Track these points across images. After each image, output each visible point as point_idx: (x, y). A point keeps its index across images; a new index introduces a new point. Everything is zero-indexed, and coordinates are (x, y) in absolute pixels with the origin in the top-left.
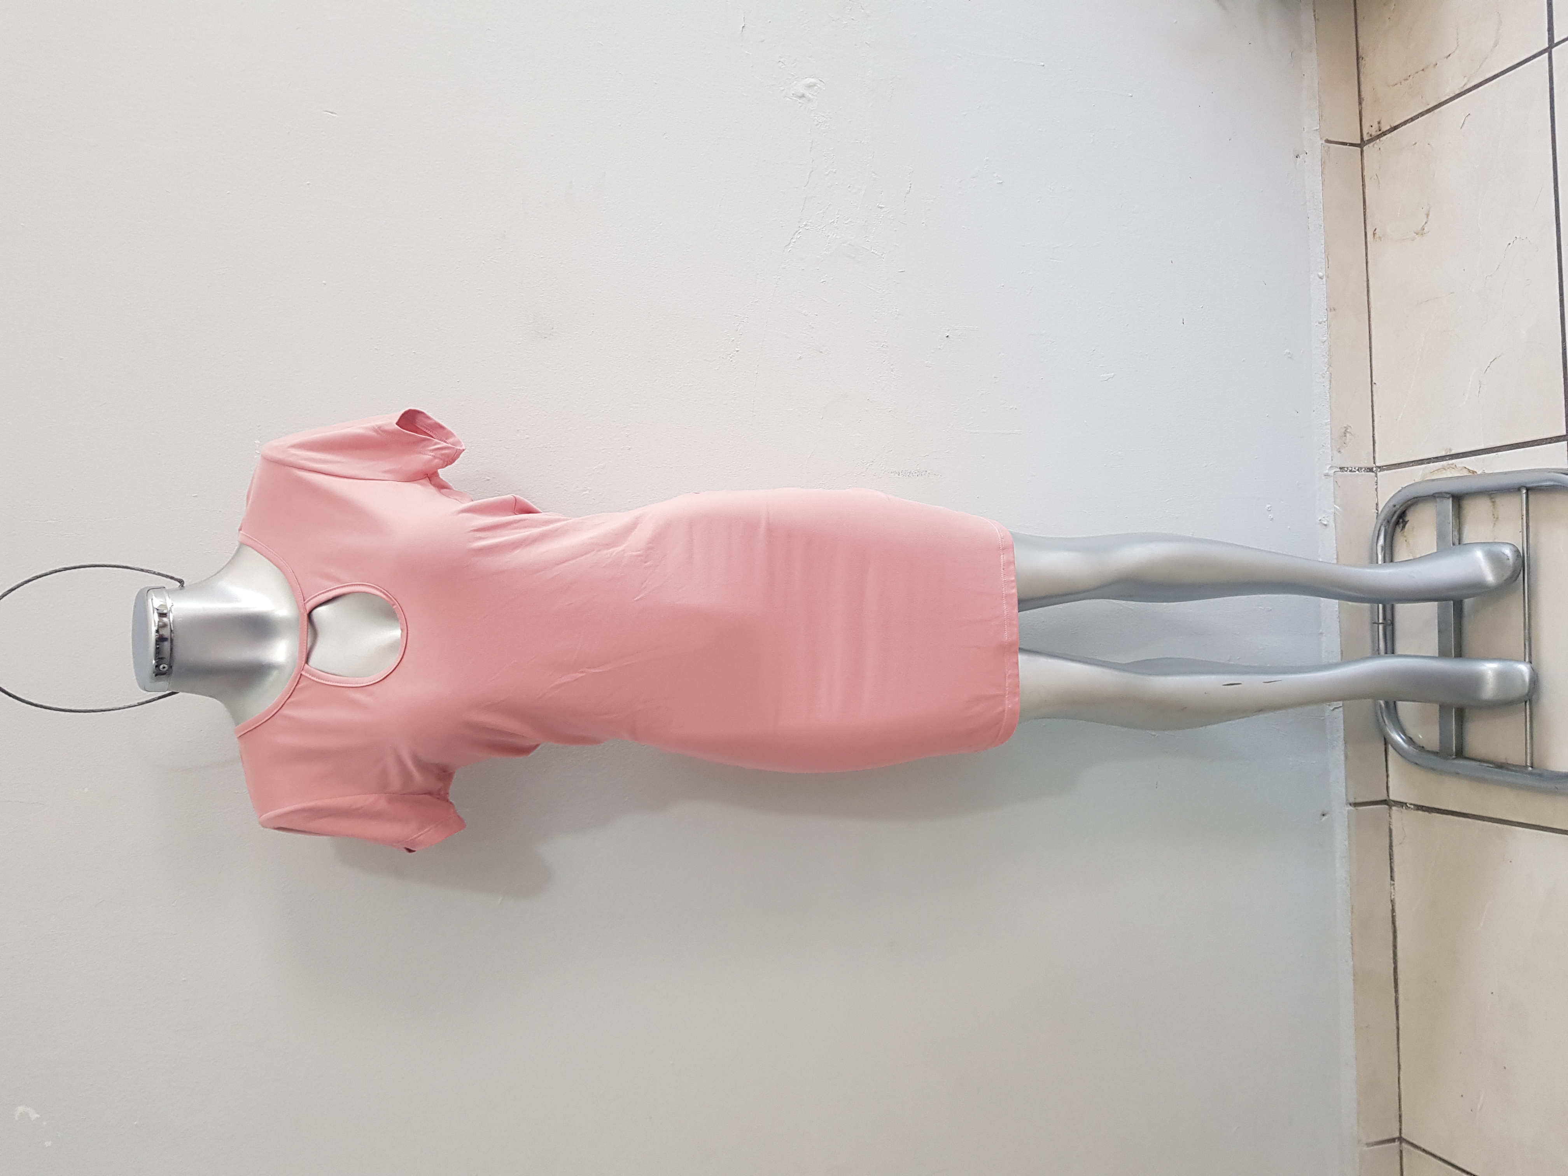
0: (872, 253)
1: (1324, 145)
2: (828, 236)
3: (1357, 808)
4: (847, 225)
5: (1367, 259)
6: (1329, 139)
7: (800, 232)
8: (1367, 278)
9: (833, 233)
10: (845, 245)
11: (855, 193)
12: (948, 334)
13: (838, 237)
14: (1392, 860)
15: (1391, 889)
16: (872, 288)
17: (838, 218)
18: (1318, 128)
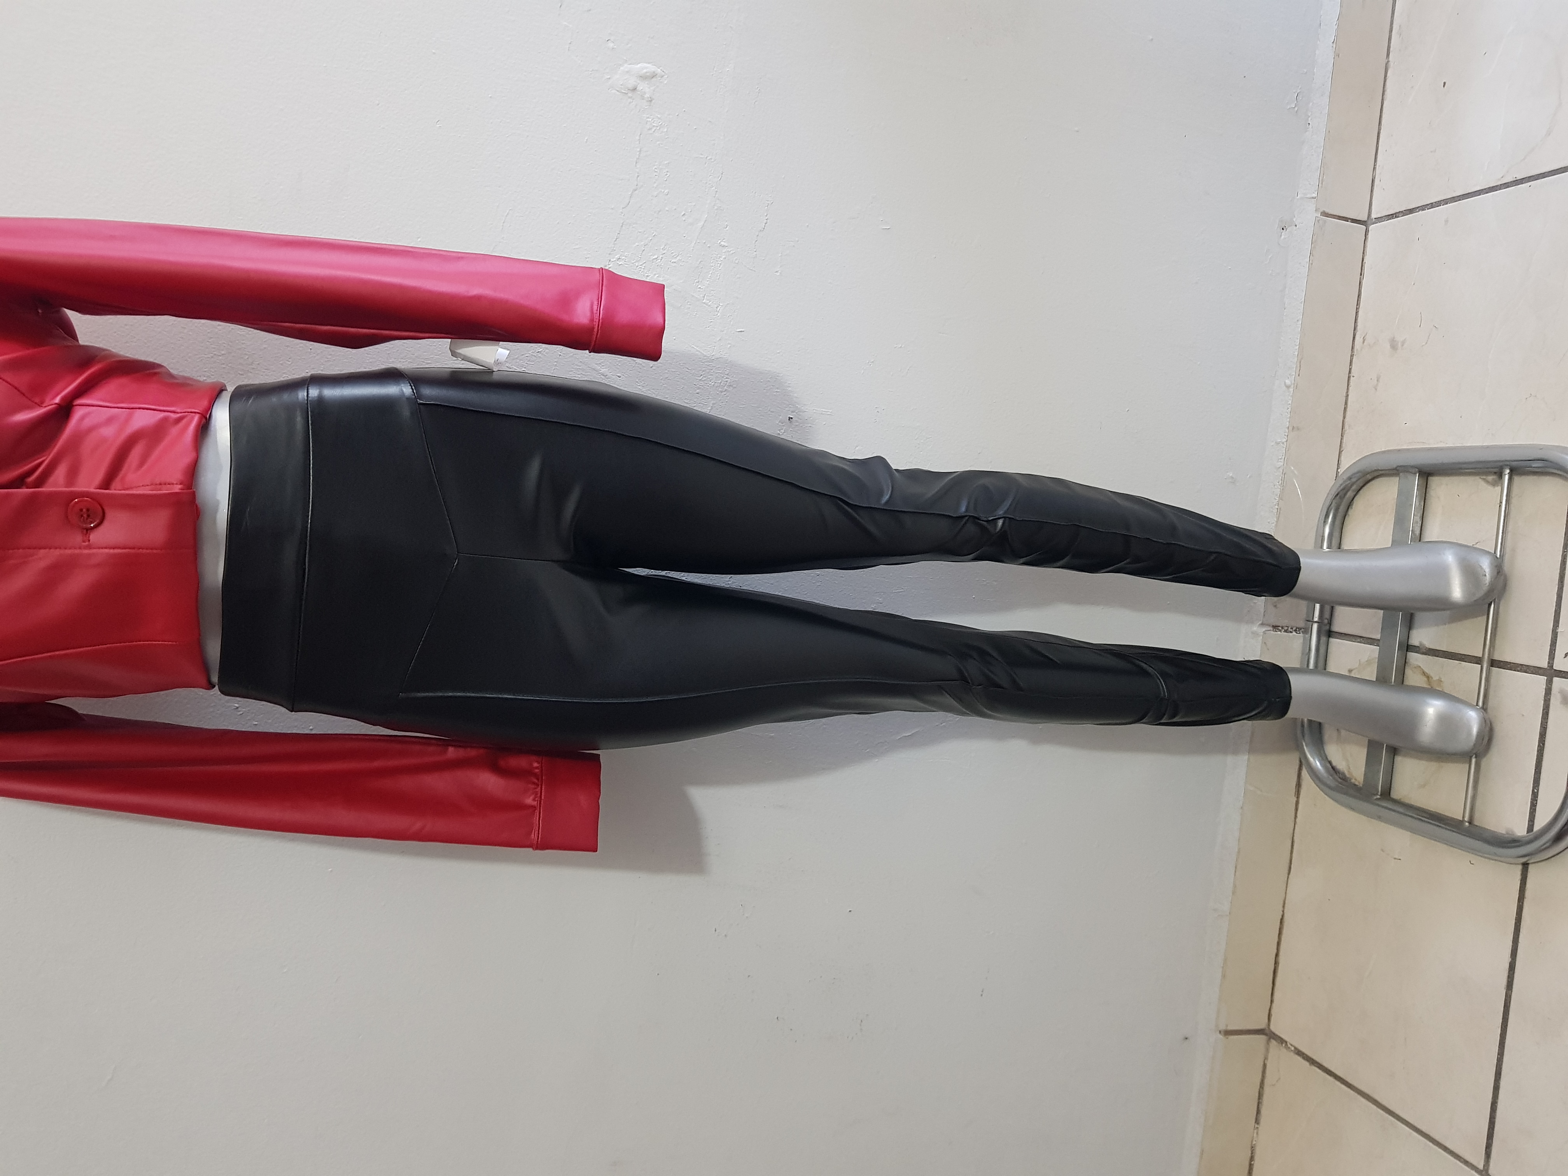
1: (1318, 218)
3: (1227, 1037)
5: (1350, 369)
6: (1327, 211)
8: (1347, 392)
14: (1260, 1101)
15: (1254, 1133)
18: (1315, 195)
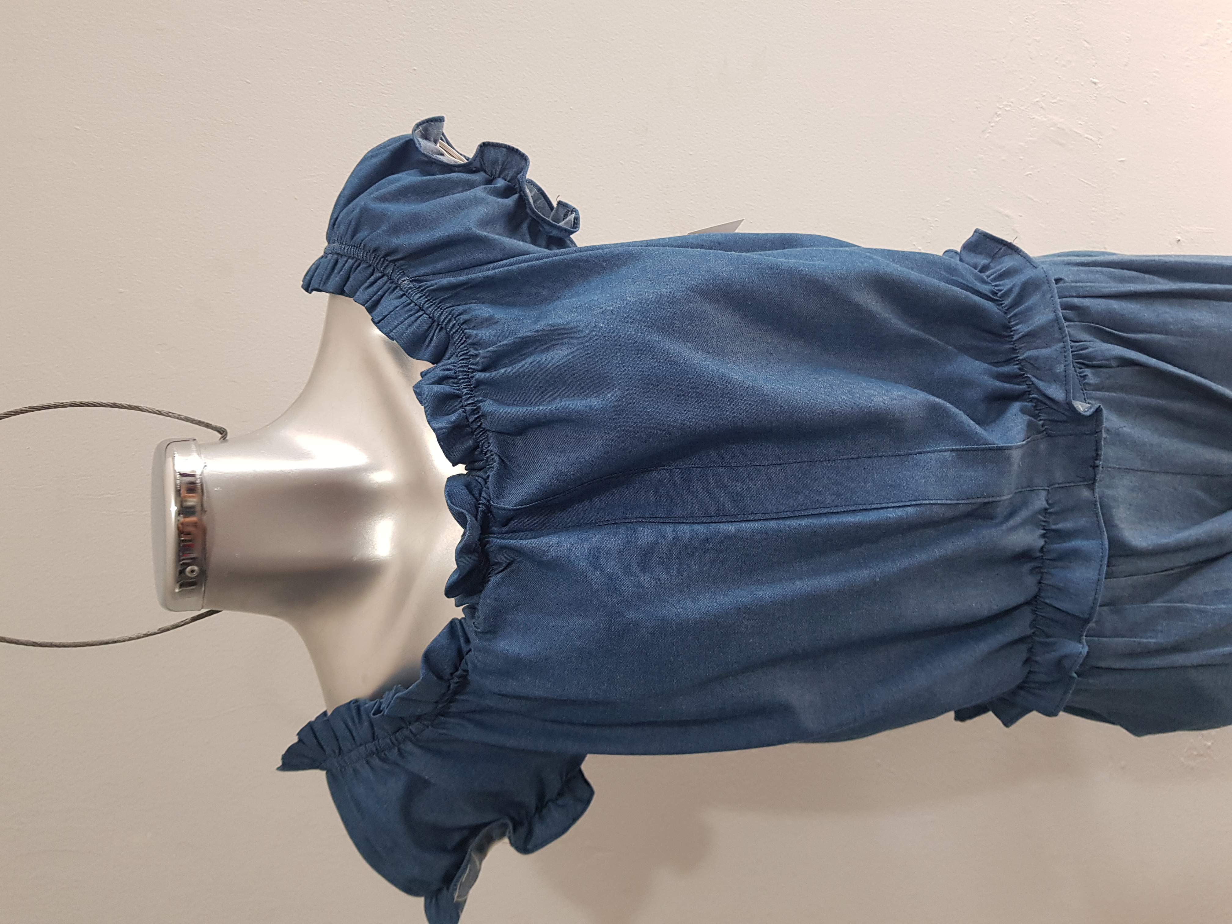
0: (1087, 138)
2: (1033, 118)
4: (1055, 105)
7: (1000, 114)
9: (1039, 114)
10: (1052, 128)
11: (1064, 66)
12: (1179, 238)
13: (1045, 119)
16: (1086, 181)
17: (1044, 96)
